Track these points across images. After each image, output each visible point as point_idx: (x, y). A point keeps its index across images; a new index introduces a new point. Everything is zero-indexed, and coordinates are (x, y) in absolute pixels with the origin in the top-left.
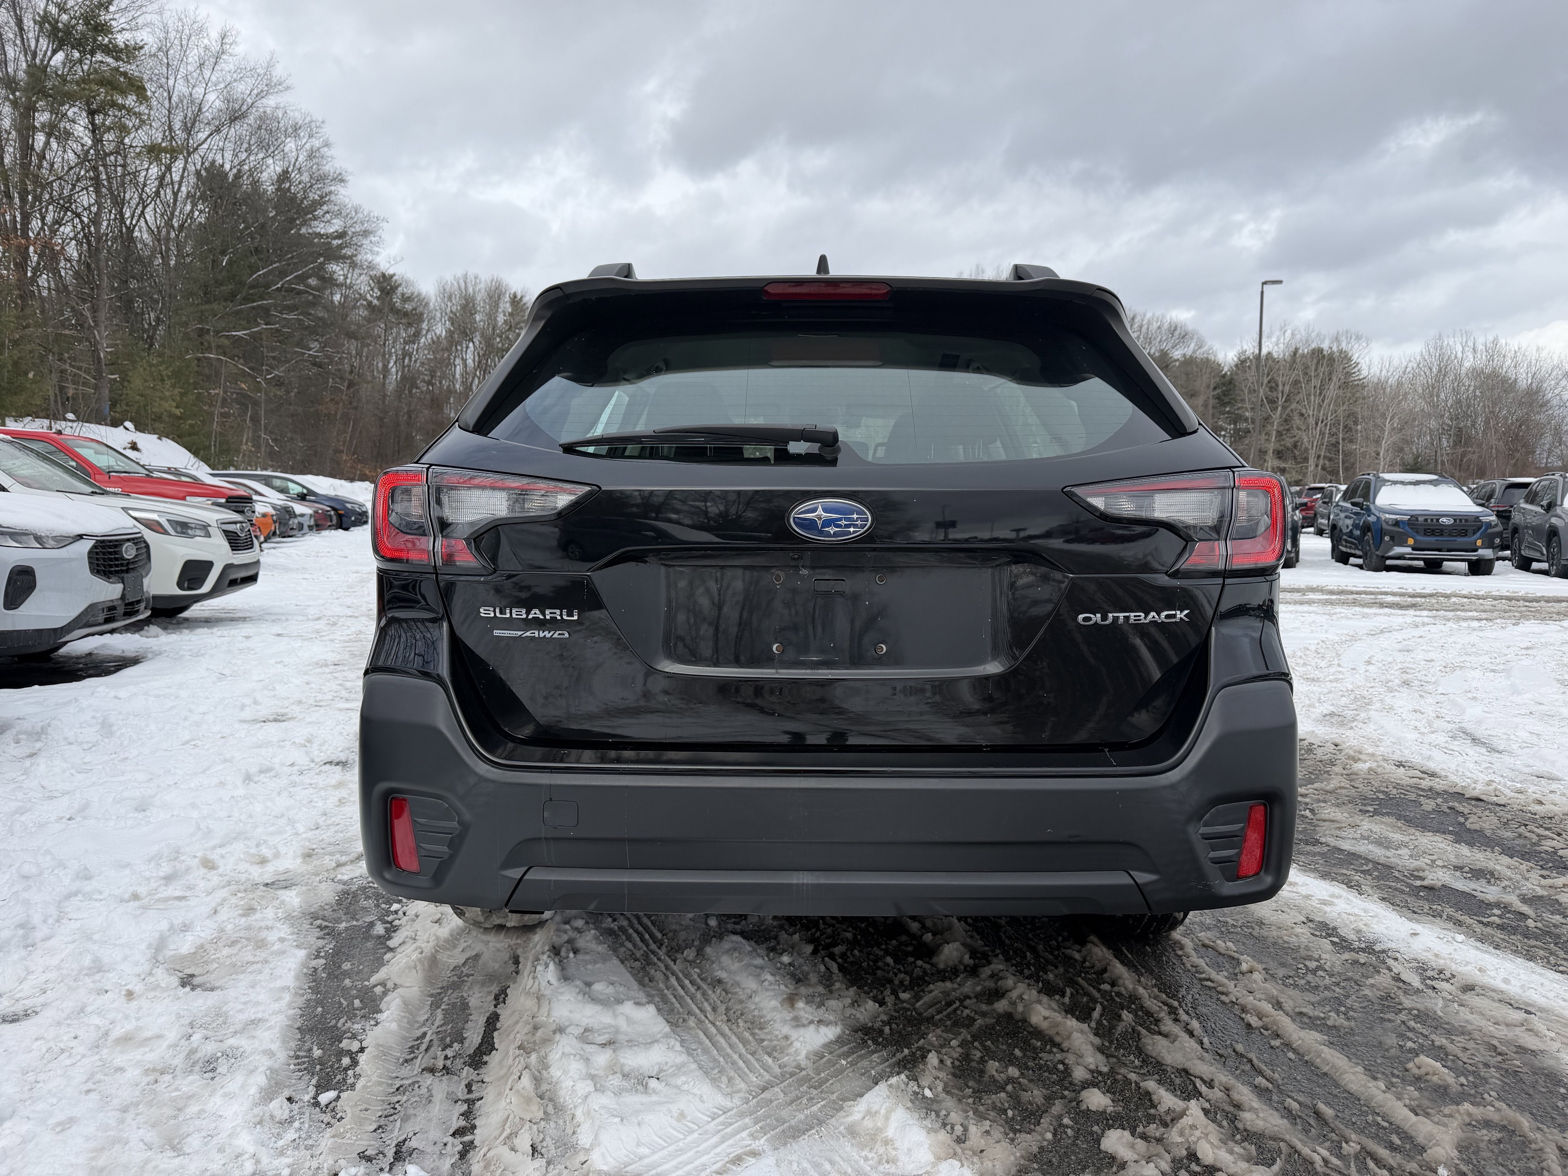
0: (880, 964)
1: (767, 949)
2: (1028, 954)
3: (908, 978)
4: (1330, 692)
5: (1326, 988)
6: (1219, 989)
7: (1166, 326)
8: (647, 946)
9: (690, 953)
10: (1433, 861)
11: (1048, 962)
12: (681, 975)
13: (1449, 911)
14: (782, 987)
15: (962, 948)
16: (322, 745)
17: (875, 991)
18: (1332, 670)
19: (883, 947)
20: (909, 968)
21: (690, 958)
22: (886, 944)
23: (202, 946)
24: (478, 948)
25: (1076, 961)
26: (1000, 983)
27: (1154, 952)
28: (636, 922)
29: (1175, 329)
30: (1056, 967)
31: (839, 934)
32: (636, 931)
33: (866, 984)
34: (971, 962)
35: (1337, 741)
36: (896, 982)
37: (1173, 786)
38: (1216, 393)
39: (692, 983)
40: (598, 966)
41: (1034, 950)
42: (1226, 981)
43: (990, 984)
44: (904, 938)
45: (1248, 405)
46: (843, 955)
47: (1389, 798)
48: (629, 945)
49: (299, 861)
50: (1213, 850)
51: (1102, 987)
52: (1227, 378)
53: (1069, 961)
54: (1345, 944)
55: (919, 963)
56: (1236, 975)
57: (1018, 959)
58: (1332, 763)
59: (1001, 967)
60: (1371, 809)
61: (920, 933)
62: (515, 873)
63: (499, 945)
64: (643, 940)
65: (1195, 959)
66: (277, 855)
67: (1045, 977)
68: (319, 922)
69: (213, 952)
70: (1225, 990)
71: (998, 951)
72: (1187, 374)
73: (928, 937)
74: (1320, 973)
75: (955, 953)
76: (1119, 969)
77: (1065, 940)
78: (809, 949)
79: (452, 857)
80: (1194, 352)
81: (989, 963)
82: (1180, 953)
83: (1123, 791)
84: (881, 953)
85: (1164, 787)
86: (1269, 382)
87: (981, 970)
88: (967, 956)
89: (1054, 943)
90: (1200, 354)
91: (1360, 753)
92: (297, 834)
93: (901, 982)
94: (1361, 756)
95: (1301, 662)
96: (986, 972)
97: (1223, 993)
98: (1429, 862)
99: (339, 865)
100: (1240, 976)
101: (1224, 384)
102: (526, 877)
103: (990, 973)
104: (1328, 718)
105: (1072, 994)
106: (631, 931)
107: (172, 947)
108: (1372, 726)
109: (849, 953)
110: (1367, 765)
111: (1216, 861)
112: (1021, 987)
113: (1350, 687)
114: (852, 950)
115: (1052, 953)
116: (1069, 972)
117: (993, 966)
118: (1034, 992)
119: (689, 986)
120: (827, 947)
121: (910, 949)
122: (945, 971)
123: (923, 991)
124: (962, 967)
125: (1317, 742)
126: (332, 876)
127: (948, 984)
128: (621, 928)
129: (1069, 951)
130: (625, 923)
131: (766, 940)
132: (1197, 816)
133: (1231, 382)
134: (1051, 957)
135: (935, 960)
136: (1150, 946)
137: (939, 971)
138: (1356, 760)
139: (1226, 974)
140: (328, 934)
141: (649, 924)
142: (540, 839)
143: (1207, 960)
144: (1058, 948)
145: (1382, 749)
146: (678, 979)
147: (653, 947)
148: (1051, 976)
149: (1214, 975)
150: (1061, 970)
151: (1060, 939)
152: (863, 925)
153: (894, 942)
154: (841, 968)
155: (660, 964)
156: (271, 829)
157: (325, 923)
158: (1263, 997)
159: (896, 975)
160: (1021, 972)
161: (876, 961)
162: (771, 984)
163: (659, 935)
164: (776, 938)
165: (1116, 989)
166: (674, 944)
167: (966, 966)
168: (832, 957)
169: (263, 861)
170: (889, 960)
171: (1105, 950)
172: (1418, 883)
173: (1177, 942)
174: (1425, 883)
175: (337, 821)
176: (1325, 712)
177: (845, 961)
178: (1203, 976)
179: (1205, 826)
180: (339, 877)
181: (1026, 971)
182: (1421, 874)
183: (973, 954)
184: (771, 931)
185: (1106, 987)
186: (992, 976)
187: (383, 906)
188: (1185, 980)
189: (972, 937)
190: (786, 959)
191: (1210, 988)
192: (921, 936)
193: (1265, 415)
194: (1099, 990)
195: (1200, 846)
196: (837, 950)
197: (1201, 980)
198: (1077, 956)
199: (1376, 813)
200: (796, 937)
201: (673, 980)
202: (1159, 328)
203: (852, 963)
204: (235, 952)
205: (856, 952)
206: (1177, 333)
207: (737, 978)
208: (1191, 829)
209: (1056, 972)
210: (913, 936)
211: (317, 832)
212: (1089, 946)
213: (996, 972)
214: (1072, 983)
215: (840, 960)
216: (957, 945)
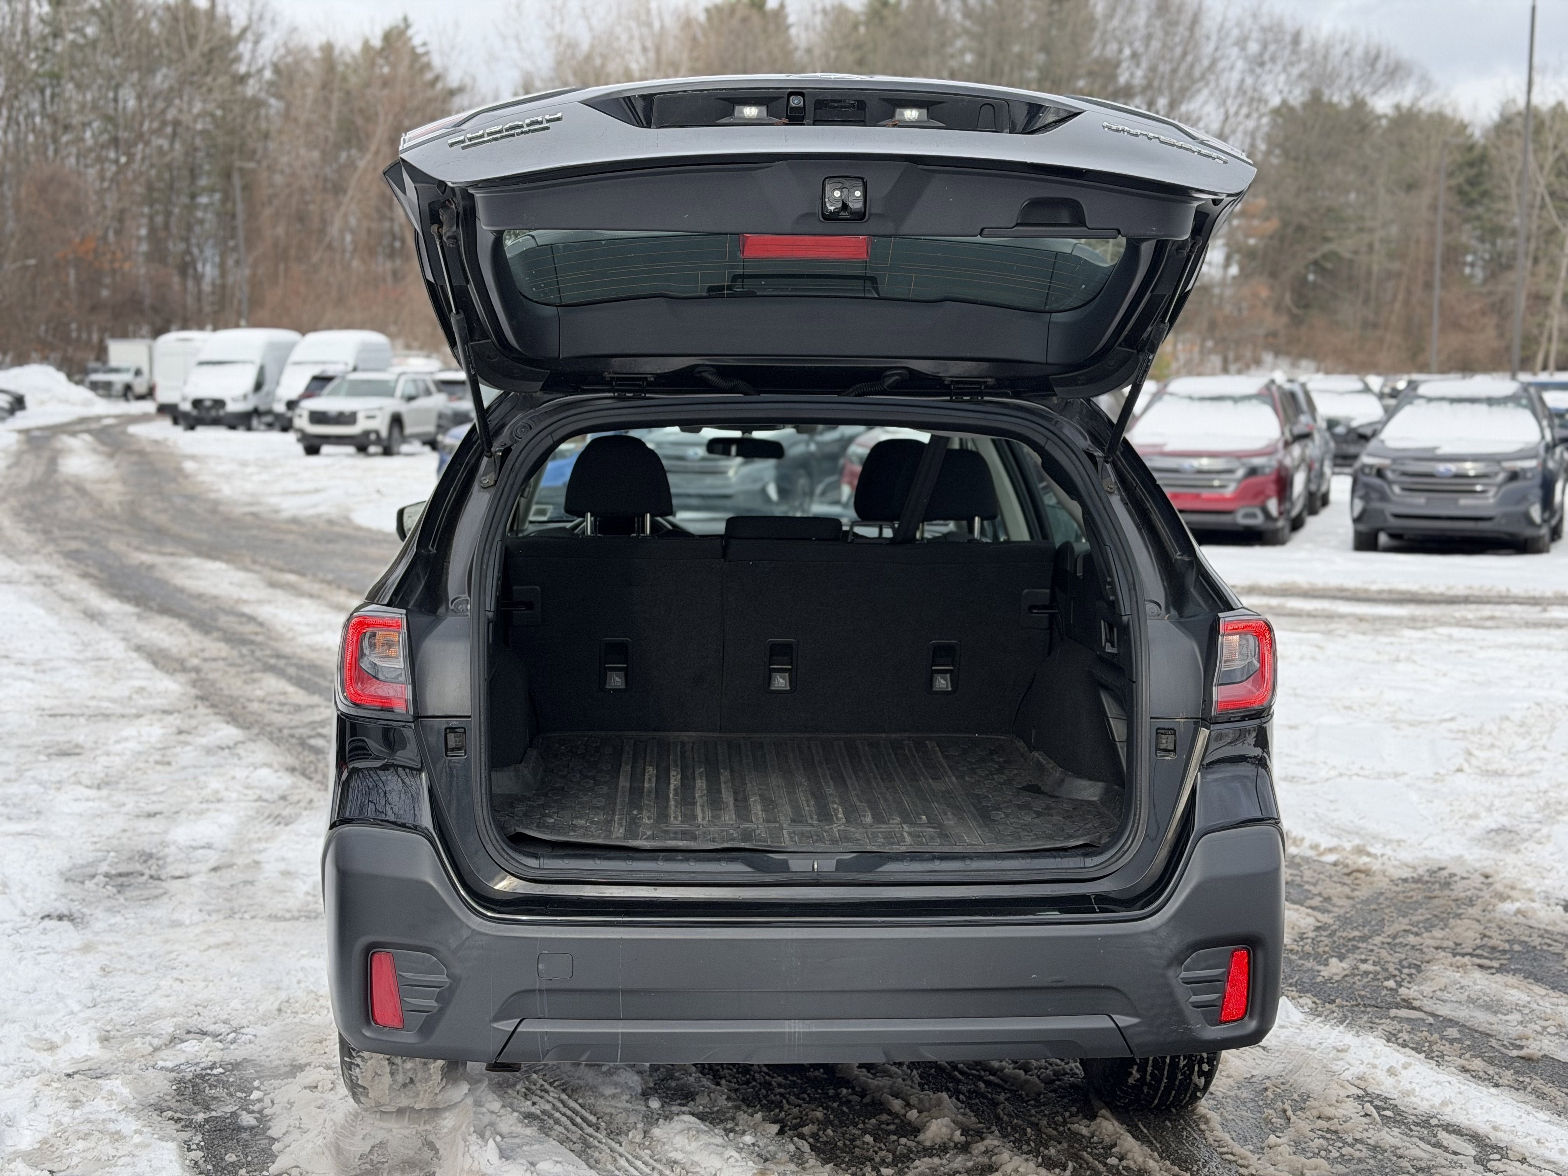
0: (858, 1143)
1: (725, 1130)
2: (1029, 1130)
3: (890, 1156)
4: (1510, 794)
5: (1360, 1160)
6: (1240, 1162)
7: (1359, 52)
8: (582, 1129)
9: (636, 1135)
10: (1545, 1028)
11: (1051, 1138)
12: (630, 1157)
13: (1538, 1083)
14: (750, 1163)
15: (952, 1125)
16: (23, 891)
17: (854, 1169)
18: (1532, 755)
19: (861, 1126)
20: (892, 1147)
21: (637, 1140)
22: (864, 1122)
23: (44, 1142)
24: (381, 1136)
25: (1083, 1136)
26: (994, 1158)
27: (1174, 1127)
28: (560, 1105)
29: (1377, 57)
30: (1060, 1143)
31: (807, 1115)
32: (564, 1114)
33: (843, 1162)
34: (963, 1138)
35: (1488, 871)
36: (877, 1159)
37: (1153, 932)
38: (1453, 182)
39: (645, 1163)
40: (536, 1147)
41: (1035, 1126)
42: (1249, 1154)
43: (985, 1160)
44: (884, 1117)
45: (1514, 206)
46: (814, 1136)
47: (1529, 949)
48: (561, 1129)
49: (97, 1045)
50: (1195, 994)
51: (1109, 1161)
52: (1476, 153)
53: (1076, 1137)
54: (1398, 1118)
55: (903, 1140)
56: (1263, 1149)
57: (1017, 1135)
58: (1471, 902)
59: (996, 1143)
60: (1496, 964)
61: (903, 1111)
62: (507, 1026)
63: (406, 1132)
64: (574, 1123)
65: (1220, 1133)
66: (67, 1039)
67: (1046, 1152)
68: (170, 1114)
69: (63, 1147)
70: (1245, 1162)
71: (994, 1128)
72: (1402, 145)
73: (913, 1114)
74: (1359, 1146)
75: (944, 1130)
76: (1129, 1142)
77: (1072, 1116)
78: (775, 1128)
79: (441, 1011)
80: (1416, 99)
81: (983, 1139)
82: (1203, 1127)
83: (1103, 937)
84: (858, 1132)
85: (1145, 933)
86: (1557, 160)
87: (974, 1146)
88: (958, 1133)
89: (1060, 1119)
90: (1426, 104)
91: (1513, 888)
92: (72, 1013)
93: (883, 1161)
94: (1513, 893)
95: (1488, 740)
96: (980, 1147)
97: (1241, 1166)
98: (1539, 1029)
99: (156, 1049)
100: (1266, 1150)
101: (1471, 165)
102: (519, 1030)
103: (984, 1149)
104: (1493, 834)
105: (1074, 1168)
106: (557, 1115)
107: (10, 1143)
108: (1549, 848)
109: (821, 1133)
110: (1517, 905)
111: (1197, 1006)
112: (1018, 1161)
113: (1544, 785)
114: (825, 1130)
115: (1055, 1129)
116: (1073, 1147)
117: (986, 1142)
118: (1032, 1165)
119: (643, 1167)
120: (795, 1128)
121: (892, 1127)
122: (932, 1148)
123: (908, 1168)
124: (952, 1144)
125: (1460, 871)
126: (152, 1063)
127: (936, 1160)
128: (544, 1112)
129: (1076, 1125)
130: (548, 1107)
131: (722, 1121)
132: (1178, 960)
133: (1483, 158)
134: (1055, 1133)
135: (921, 1137)
136: (1170, 1121)
137: (925, 1149)
138: (1503, 898)
139: (1251, 1148)
140: (187, 1126)
141: (578, 1108)
142: (534, 991)
143: (1234, 1134)
144: (1065, 1123)
145: (1547, 882)
146: (627, 1160)
147: (590, 1130)
148: (1053, 1151)
149: (1237, 1148)
150: (1065, 1145)
151: (1067, 1114)
152: (835, 1105)
153: (873, 1121)
154: (813, 1148)
155: (602, 1146)
156: (39, 1007)
157: (177, 1115)
158: (1287, 1168)
159: (876, 1153)
160: (1020, 1148)
161: (852, 1141)
162: (737, 1161)
163: (593, 1119)
164: (733, 1119)
165: (1124, 1163)
166: (613, 1127)
167: (956, 1144)
168: (802, 1137)
169: (52, 1047)
170: (868, 1138)
171: (1116, 1124)
172: (1515, 1053)
173: (1203, 1116)
174: (1522, 1053)
175: (117, 996)
176: (1494, 826)
177: (817, 1140)
178: (1225, 1150)
179: (1187, 969)
180: (160, 1064)
181: (1025, 1147)
182: (1524, 1043)
183: (965, 1132)
184: (725, 1113)
185: (1113, 1161)
186: (986, 1152)
187: (239, 1094)
188: (1204, 1153)
189: (964, 1114)
190: (748, 1139)
191: (1230, 1162)
192: (905, 1116)
193: (1547, 226)
194: (1105, 1165)
195: (1180, 991)
196: (806, 1130)
197: (1222, 1154)
198: (1085, 1131)
199: (1501, 970)
200: (759, 1116)
201: (622, 1162)
202: (1347, 53)
203: (825, 1143)
204: (93, 1145)
205: (829, 1132)
206: (1380, 66)
207: (696, 1158)
208: (1171, 973)
209: (1059, 1147)
210: (896, 1115)
211: (96, 1009)
212: (1098, 1120)
213: (990, 1148)
214: (1076, 1157)
215: (811, 1140)
216: (946, 1120)
